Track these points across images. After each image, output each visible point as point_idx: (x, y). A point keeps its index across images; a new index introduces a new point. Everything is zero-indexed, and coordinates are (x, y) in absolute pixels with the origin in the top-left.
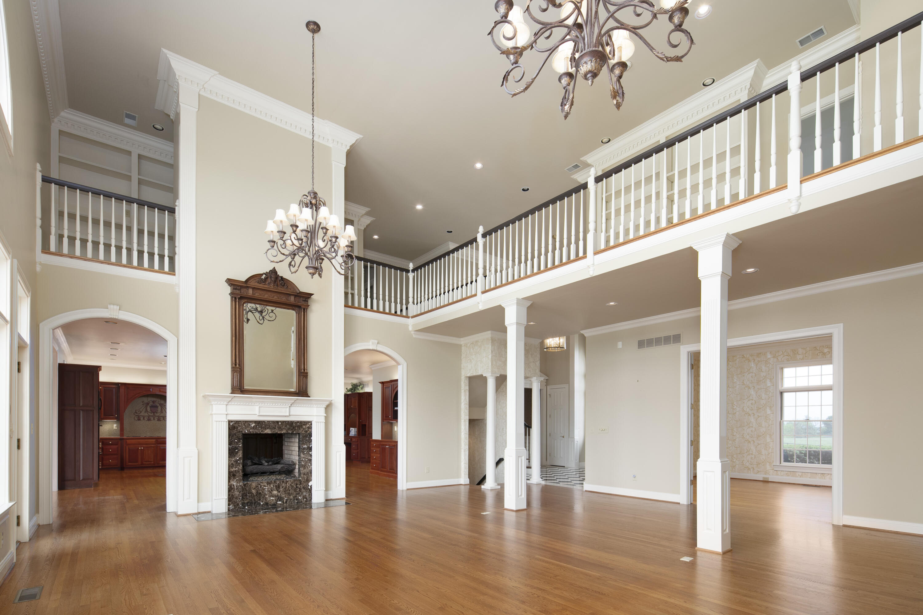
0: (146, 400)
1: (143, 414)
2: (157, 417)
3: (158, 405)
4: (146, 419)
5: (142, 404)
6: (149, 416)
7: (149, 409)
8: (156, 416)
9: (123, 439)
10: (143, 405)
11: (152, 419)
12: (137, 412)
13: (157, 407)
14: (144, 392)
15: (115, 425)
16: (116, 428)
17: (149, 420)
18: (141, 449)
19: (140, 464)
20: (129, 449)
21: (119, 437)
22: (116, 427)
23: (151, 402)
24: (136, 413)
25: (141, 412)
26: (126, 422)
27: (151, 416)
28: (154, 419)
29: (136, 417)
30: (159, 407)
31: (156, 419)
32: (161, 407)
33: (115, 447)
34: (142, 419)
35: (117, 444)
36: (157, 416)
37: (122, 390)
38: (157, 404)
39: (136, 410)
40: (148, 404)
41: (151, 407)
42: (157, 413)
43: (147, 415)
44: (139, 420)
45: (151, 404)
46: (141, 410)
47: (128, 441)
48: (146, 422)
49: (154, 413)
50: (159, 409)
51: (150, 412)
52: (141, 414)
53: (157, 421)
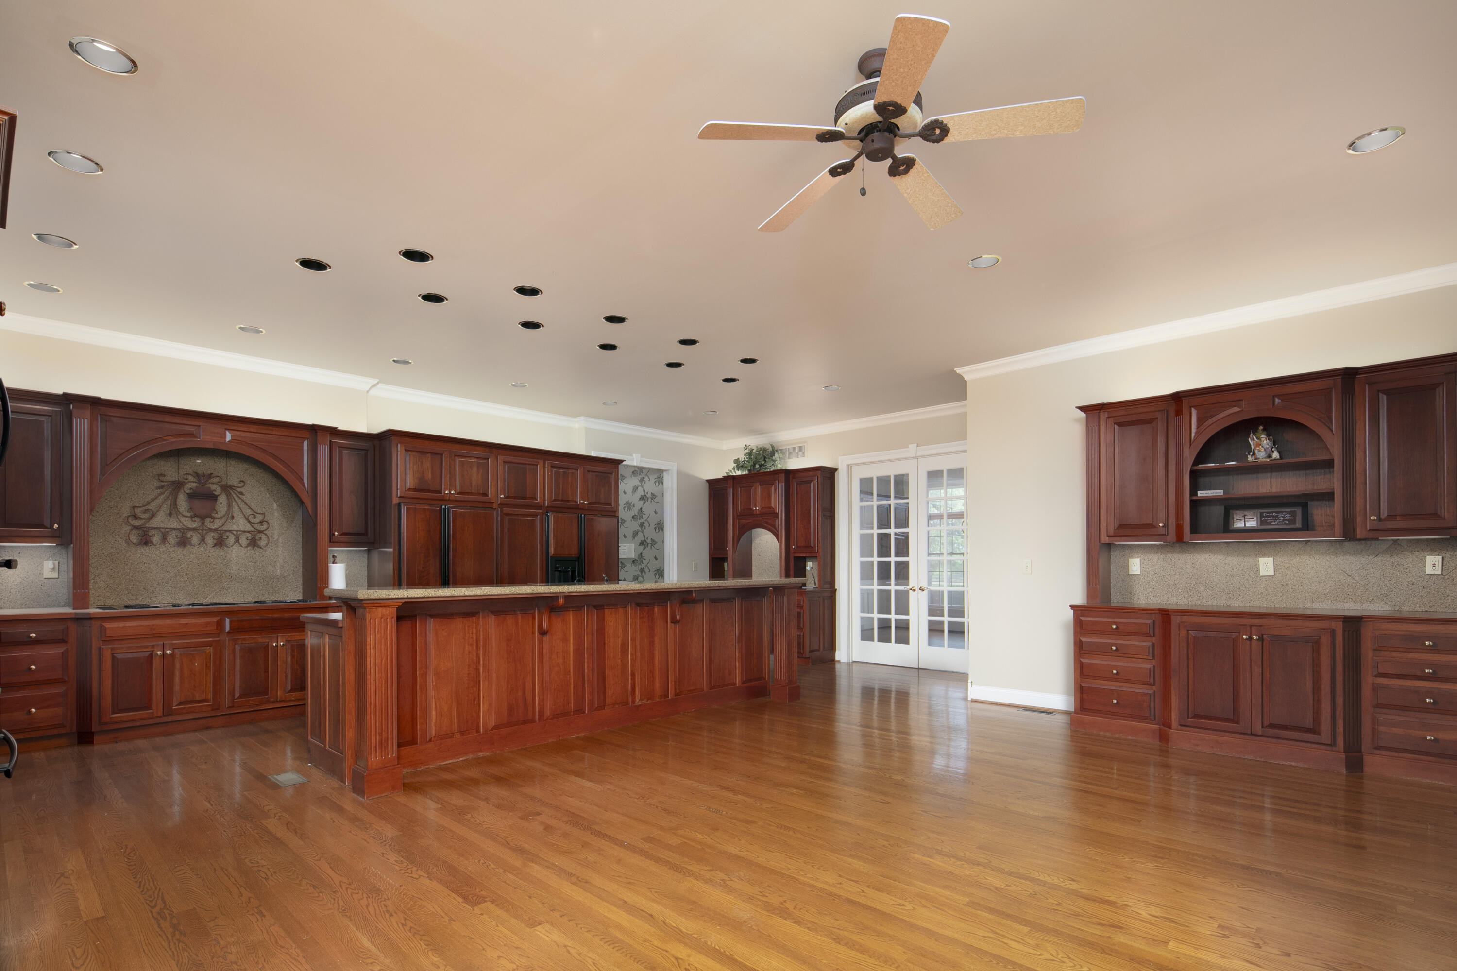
0: (171, 470)
1: (161, 520)
2: (212, 534)
3: (218, 490)
4: (172, 539)
5: (157, 484)
6: (184, 531)
7: (182, 502)
8: (211, 530)
9: (89, 618)
10: (162, 487)
11: (195, 539)
12: (140, 514)
13: (213, 498)
14: (173, 440)
15: (49, 564)
16: (55, 575)
17: (183, 542)
18: (164, 655)
19: (160, 713)
20: (114, 658)
21: (68, 610)
22: (53, 569)
23: (191, 478)
24: (136, 517)
25: (153, 515)
26: (98, 547)
27: (194, 529)
28: (202, 541)
29: (135, 532)
30: (222, 500)
31: (210, 542)
32: (229, 496)
33: (56, 651)
34: (156, 539)
35: (63, 641)
36: (215, 530)
37: (81, 425)
38: (214, 487)
39: (134, 507)
40: (178, 486)
41: (193, 496)
42: (214, 518)
43: (173, 524)
44: (146, 541)
45: (190, 486)
46: (153, 506)
47: (108, 625)
48: (173, 548)
49: (203, 518)
50: (221, 504)
51: (189, 514)
52: (156, 522)
53: (212, 550)
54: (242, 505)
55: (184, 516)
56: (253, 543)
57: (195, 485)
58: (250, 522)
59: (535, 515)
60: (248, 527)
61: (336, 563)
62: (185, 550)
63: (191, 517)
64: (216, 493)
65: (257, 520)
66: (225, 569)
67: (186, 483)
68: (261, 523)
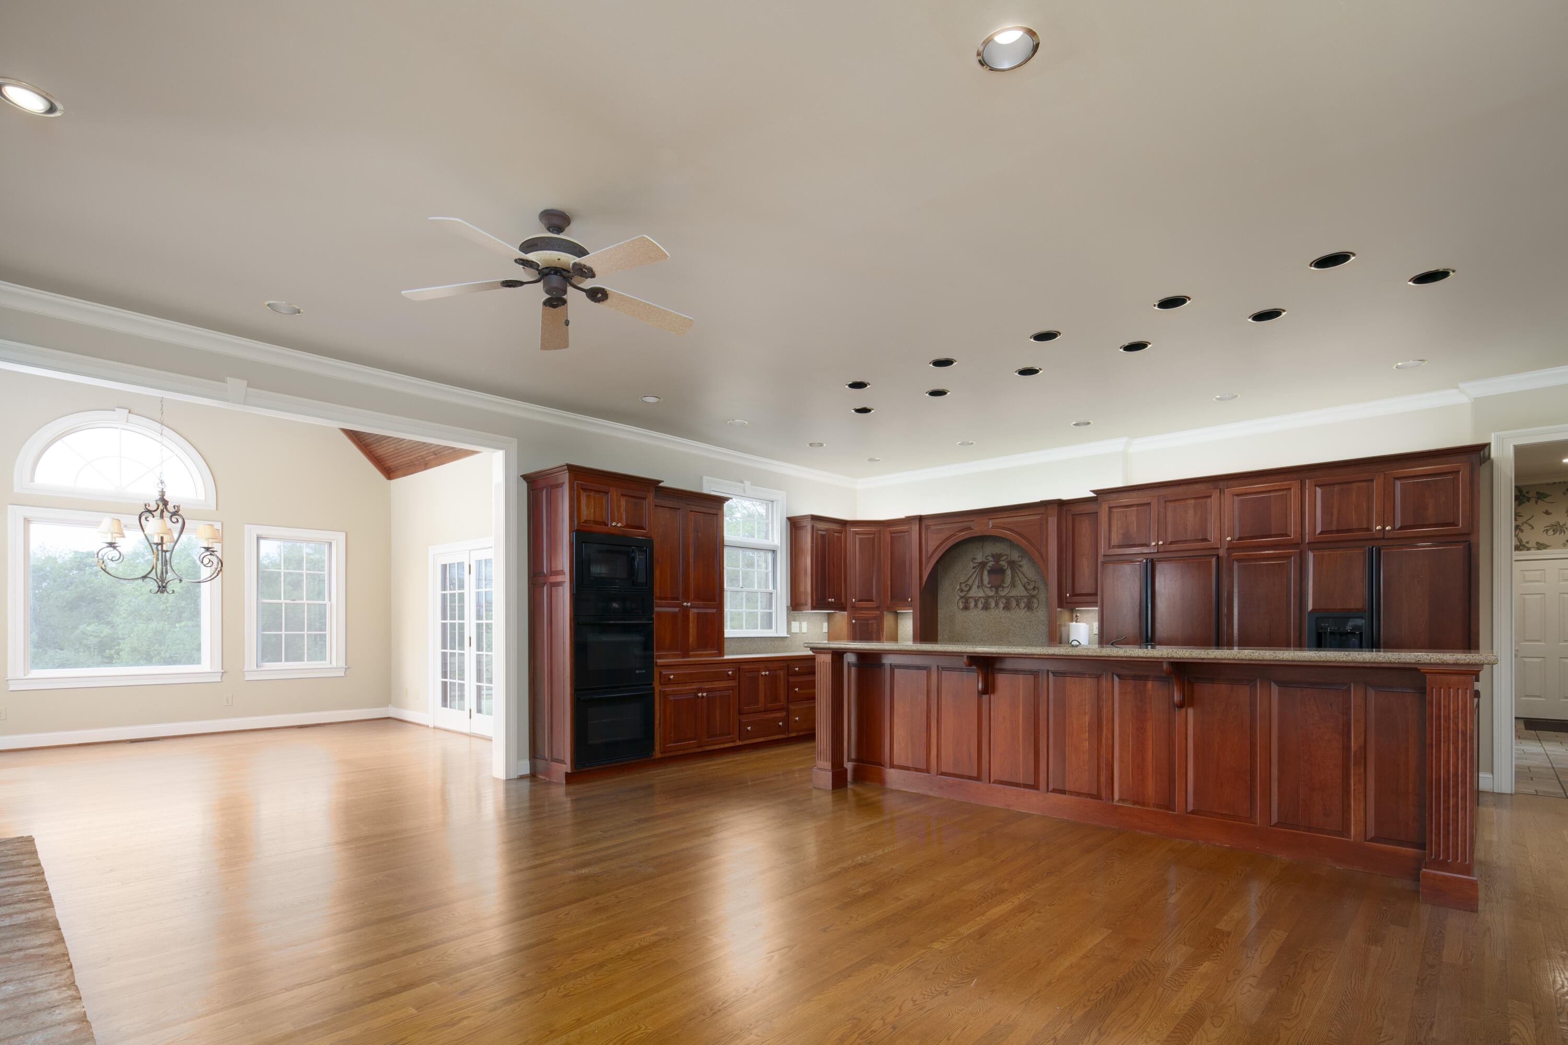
0: (979, 553)
1: (975, 592)
2: (1003, 600)
3: (1006, 566)
4: (980, 604)
5: (972, 564)
6: (987, 598)
7: (986, 577)
8: (1002, 596)
10: (974, 567)
11: (993, 604)
12: (963, 586)
13: (1001, 571)
17: (986, 607)
23: (991, 558)
24: (962, 590)
25: (970, 588)
27: (992, 597)
28: (997, 605)
29: (961, 600)
30: (1009, 572)
31: (1001, 606)
32: (1013, 570)
34: (972, 604)
36: (1005, 596)
38: (1004, 564)
39: (961, 583)
40: (983, 565)
41: (990, 572)
42: (1003, 587)
43: (981, 594)
44: (966, 608)
45: (990, 564)
46: (970, 582)
48: (981, 612)
49: (997, 588)
50: (1008, 576)
51: (989, 586)
52: (972, 594)
53: (1003, 612)
54: (1021, 576)
55: (986, 587)
56: (1029, 607)
57: (993, 563)
58: (1026, 589)
59: (1288, 557)
60: (1025, 593)
61: (1079, 622)
62: (988, 613)
63: (990, 588)
64: (1005, 568)
65: (1031, 587)
66: (1011, 627)
67: (987, 563)
68: (1034, 589)
